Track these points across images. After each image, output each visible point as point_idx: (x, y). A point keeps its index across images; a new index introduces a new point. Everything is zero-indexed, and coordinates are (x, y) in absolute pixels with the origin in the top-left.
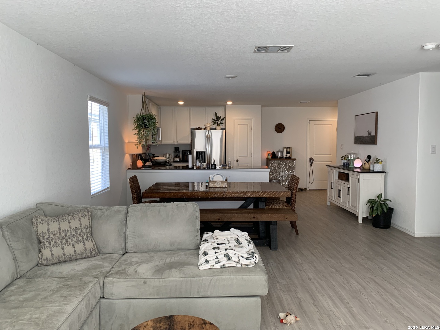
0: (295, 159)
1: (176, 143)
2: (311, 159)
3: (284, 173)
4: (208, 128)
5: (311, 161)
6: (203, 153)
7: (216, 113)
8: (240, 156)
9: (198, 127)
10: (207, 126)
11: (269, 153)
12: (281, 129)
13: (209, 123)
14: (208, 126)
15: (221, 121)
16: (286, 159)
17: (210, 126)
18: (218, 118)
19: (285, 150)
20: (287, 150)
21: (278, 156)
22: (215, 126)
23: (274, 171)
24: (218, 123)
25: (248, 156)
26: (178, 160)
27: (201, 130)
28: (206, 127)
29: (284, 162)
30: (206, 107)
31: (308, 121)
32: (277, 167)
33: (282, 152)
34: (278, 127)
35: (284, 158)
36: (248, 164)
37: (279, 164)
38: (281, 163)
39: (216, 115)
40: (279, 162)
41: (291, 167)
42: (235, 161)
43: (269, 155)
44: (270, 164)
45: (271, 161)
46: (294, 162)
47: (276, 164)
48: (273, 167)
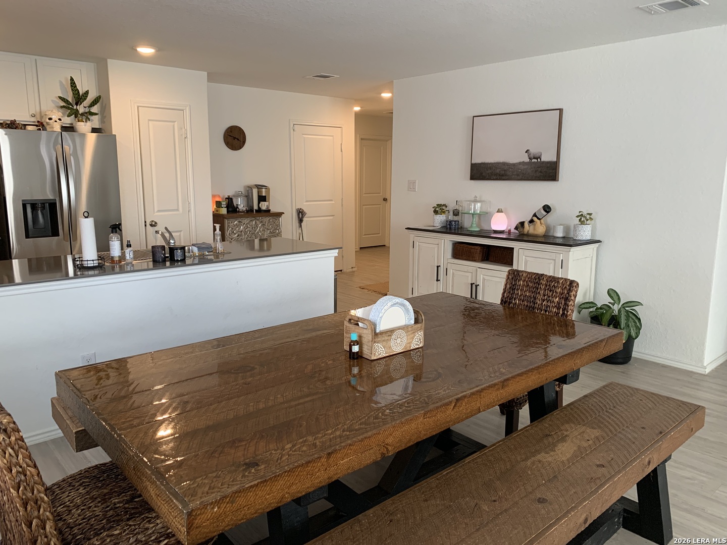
0: (280, 214)
2: (300, 212)
5: (301, 215)
6: (47, 206)
7: (72, 79)
8: (159, 211)
9: (12, 121)
10: (50, 119)
11: (218, 200)
12: (238, 140)
13: (55, 111)
14: (55, 118)
15: (88, 107)
16: (259, 214)
17: (60, 119)
18: (80, 98)
19: (255, 191)
20: (262, 192)
21: (239, 207)
22: (71, 121)
25: (180, 208)
28: (48, 121)
29: (258, 222)
30: (33, 57)
31: (292, 126)
32: (246, 233)
33: (248, 197)
34: (230, 136)
35: (253, 211)
36: (180, 231)
37: (249, 226)
38: (251, 223)
39: (71, 86)
40: (248, 222)
41: (274, 231)
42: (146, 225)
43: (218, 204)
44: (230, 229)
45: (231, 220)
46: (279, 220)
47: (242, 227)
48: (235, 234)
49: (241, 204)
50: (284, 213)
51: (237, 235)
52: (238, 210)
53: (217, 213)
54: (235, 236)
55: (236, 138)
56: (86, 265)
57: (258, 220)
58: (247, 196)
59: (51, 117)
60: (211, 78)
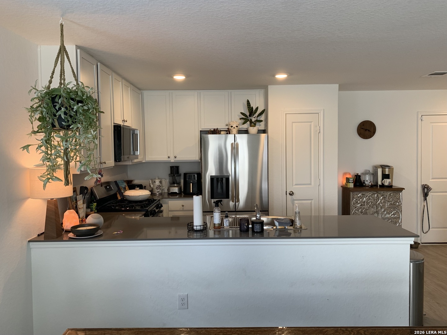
0: (401, 190)
1: (172, 160)
2: (425, 188)
3: (380, 215)
4: (234, 131)
5: (426, 190)
6: (224, 180)
7: (248, 101)
8: (296, 185)
9: (214, 129)
10: (232, 127)
11: (348, 176)
12: (369, 131)
13: (236, 121)
14: (234, 126)
15: (257, 117)
17: (237, 127)
18: (252, 112)
19: (380, 170)
20: (385, 171)
21: (366, 183)
22: (245, 126)
23: (361, 212)
24: (251, 122)
25: (313, 183)
26: (176, 190)
27: (220, 134)
28: (230, 128)
29: (379, 195)
30: (230, 91)
31: (420, 116)
32: (368, 203)
33: (375, 174)
34: (362, 129)
35: (378, 186)
36: (312, 200)
37: (371, 198)
38: (373, 196)
39: (248, 105)
40: (370, 195)
41: (395, 203)
42: (286, 194)
43: (348, 180)
44: (355, 200)
45: (356, 193)
46: (400, 194)
47: (365, 199)
48: (359, 204)
49: (368, 180)
50: (404, 189)
51: (360, 204)
52: (364, 184)
53: (346, 186)
54: (359, 205)
55: (367, 130)
56: (196, 229)
57: (379, 193)
58: (373, 174)
59: (233, 125)
60: (342, 88)
